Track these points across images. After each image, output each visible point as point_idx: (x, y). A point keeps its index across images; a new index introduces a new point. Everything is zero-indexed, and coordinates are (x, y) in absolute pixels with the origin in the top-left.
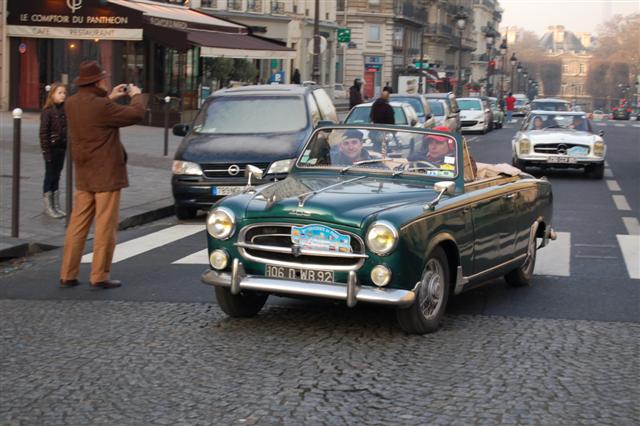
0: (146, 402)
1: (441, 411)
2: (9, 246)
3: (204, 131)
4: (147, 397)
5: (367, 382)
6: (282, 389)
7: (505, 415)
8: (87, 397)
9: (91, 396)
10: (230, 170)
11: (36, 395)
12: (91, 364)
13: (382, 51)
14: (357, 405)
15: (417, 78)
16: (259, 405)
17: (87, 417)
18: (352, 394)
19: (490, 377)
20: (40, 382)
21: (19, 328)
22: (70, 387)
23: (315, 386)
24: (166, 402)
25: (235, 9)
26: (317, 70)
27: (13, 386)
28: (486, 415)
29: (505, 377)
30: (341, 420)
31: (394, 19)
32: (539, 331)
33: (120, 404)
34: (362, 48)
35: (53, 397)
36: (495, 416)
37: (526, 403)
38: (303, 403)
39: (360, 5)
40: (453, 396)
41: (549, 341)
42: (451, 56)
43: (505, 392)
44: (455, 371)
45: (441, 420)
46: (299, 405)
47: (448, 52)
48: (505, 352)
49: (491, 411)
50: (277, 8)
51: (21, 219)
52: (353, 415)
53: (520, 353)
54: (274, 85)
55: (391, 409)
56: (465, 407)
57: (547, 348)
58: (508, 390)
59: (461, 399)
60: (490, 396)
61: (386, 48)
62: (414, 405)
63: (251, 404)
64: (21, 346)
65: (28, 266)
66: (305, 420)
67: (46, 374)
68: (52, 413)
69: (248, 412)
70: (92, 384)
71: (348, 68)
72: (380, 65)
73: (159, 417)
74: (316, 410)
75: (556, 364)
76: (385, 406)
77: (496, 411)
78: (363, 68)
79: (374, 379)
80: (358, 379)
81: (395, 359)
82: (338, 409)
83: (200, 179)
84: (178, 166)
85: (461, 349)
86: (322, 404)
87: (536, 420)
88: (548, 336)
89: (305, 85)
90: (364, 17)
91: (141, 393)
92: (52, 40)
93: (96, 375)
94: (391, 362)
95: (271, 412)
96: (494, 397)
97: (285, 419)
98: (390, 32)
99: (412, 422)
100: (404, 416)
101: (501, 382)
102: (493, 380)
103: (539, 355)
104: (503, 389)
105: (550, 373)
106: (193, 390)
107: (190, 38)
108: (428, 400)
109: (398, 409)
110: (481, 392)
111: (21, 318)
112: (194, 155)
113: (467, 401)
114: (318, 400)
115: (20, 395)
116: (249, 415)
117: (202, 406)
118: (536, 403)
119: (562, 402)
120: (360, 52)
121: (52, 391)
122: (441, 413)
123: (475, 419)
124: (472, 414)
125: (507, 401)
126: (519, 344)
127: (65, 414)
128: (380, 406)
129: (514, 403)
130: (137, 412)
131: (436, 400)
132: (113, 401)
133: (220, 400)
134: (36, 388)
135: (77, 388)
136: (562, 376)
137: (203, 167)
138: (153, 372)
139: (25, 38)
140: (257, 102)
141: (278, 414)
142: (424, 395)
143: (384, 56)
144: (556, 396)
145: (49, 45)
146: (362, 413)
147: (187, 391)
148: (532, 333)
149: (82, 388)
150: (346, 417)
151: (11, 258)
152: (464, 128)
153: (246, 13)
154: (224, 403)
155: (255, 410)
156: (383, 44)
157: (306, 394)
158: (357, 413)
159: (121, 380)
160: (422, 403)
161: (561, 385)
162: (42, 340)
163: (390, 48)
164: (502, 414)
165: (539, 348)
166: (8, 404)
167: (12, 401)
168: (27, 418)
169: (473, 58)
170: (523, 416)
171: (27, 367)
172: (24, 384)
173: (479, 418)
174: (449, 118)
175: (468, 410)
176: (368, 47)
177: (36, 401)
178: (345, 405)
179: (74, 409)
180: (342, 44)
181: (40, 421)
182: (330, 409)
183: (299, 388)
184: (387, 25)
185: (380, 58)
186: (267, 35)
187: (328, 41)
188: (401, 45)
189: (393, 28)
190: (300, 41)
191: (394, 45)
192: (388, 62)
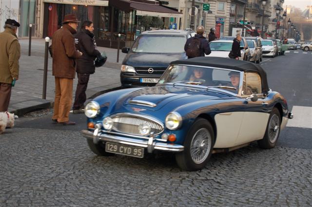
0: (105, 181)
1: (249, 192)
2: (41, 103)
3: (137, 51)
4: (105, 179)
5: (213, 176)
6: (171, 178)
7: (281, 195)
8: (77, 177)
9: (79, 177)
10: (149, 70)
11: (52, 175)
12: (79, 161)
13: (225, 15)
14: (208, 187)
15: (242, 29)
16: (160, 185)
17: (76, 187)
18: (206, 181)
19: (274, 176)
20: (54, 169)
21: (45, 143)
22: (68, 172)
23: (188, 177)
24: (115, 181)
26: (193, 24)
27: (41, 170)
28: (271, 194)
29: (281, 176)
30: (200, 194)
32: (299, 154)
33: (92, 181)
34: (215, 13)
35: (60, 176)
36: (276, 195)
37: (291, 190)
38: (181, 185)
40: (255, 185)
41: (303, 160)
42: (258, 19)
43: (281, 184)
44: (256, 173)
45: (249, 196)
46: (179, 186)
47: (257, 17)
48: (282, 164)
49: (274, 192)
51: (47, 90)
52: (206, 192)
53: (289, 165)
54: (171, 30)
55: (225, 190)
56: (261, 190)
57: (302, 163)
58: (283, 183)
59: (258, 186)
60: (274, 185)
61: (227, 14)
62: (236, 188)
63: (156, 184)
64: (46, 151)
65: (50, 113)
66: (183, 193)
67: (57, 166)
68: (60, 184)
69: (155, 188)
70: (79, 171)
71: (208, 23)
72: (224, 22)
73: (112, 188)
74: (188, 188)
75: (307, 171)
76: (222, 188)
77: (276, 193)
78: (215, 23)
79: (217, 175)
80: (209, 174)
81: (228, 166)
82: (199, 189)
83: (134, 74)
84: (124, 68)
85: (259, 162)
86: (191, 186)
87: (296, 198)
88: (302, 157)
89: (187, 30)
91: (103, 177)
92: (65, 4)
93: (81, 167)
94: (225, 166)
95: (166, 189)
96: (276, 186)
97: (172, 192)
98: (229, 6)
99: (235, 197)
100: (231, 193)
101: (279, 179)
102: (275, 178)
103: (298, 166)
104: (280, 182)
105: (303, 176)
106: (128, 176)
107: (131, 6)
108: (243, 186)
109: (229, 190)
110: (269, 183)
111: (46, 138)
112: (132, 63)
113: (262, 188)
114: (189, 184)
115: (45, 175)
116: (155, 189)
117: (132, 184)
118: (296, 190)
119: (309, 190)
120: (214, 15)
121: (60, 173)
122: (249, 193)
123: (266, 196)
124: (264, 194)
125: (281, 188)
126: (288, 160)
127: (66, 185)
128: (219, 188)
129: (285, 189)
130: (101, 186)
131: (247, 186)
132: (90, 180)
133: (141, 181)
134: (52, 172)
135: (72, 173)
136: (310, 177)
137: (136, 68)
138: (109, 167)
139: (52, 3)
140: (163, 38)
141: (169, 190)
142: (241, 184)
143: (225, 18)
144: (306, 187)
145: (63, 7)
146: (210, 191)
147: (125, 176)
148: (295, 155)
149: (74, 173)
150: (202, 193)
151: (42, 109)
152: (263, 54)
154: (143, 183)
155: (158, 187)
156: (225, 12)
157: (183, 180)
158: (208, 191)
159: (94, 170)
160: (240, 187)
161: (309, 181)
162: (56, 149)
163: (228, 14)
164: (279, 195)
165: (298, 163)
166: (39, 179)
167: (40, 178)
168: (48, 186)
169: (269, 20)
170: (289, 196)
171: (48, 161)
172: (47, 169)
173: (268, 196)
174: (256, 49)
175: (262, 191)
176: (218, 13)
177: (52, 178)
178: (202, 186)
179: (70, 183)
180: (205, 11)
181: (54, 188)
182: (194, 188)
183: (180, 177)
184: (228, 2)
185: (224, 19)
186: (169, 6)
187: (198, 10)
188: (234, 13)
189: (231, 4)
190: (185, 9)
191: (231, 12)
192: (227, 21)
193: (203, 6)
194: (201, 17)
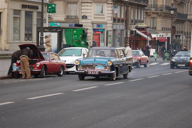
13: (105, 20)
34: (91, 18)
72: (104, 29)
98: (110, 9)
120: (90, 21)
143: (106, 23)
156: (106, 16)
163: (110, 18)
176: (95, 18)
184: (107, 3)
187: (37, 12)
188: (122, 17)
189: (112, 5)
190: (6, 10)
191: (115, 16)
192: (109, 27)
193: (47, 7)
194: (46, 22)
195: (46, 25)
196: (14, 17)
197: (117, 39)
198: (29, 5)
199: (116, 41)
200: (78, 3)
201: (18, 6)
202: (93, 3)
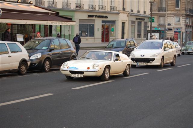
13: (181, 26)
25: (93, 9)
31: (186, 15)
34: (173, 25)
39: (172, 10)
50: (113, 9)
71: (168, 32)
72: (180, 31)
90: (173, 14)
98: (184, 19)
120: (173, 27)
143: (182, 28)
153: (98, 10)
156: (181, 24)
163: (184, 25)
176: (175, 25)
184: (183, 17)
185: (180, 29)
186: (108, 19)
187: (144, 22)
188: (191, 24)
189: (185, 18)
190: (127, 21)
191: (186, 24)
192: (183, 30)
193: (149, 19)
194: (149, 28)
195: (149, 29)
196: (132, 25)
197: (188, 37)
198: (139, 18)
199: (187, 38)
200: (166, 17)
201: (134, 19)
202: (174, 17)
